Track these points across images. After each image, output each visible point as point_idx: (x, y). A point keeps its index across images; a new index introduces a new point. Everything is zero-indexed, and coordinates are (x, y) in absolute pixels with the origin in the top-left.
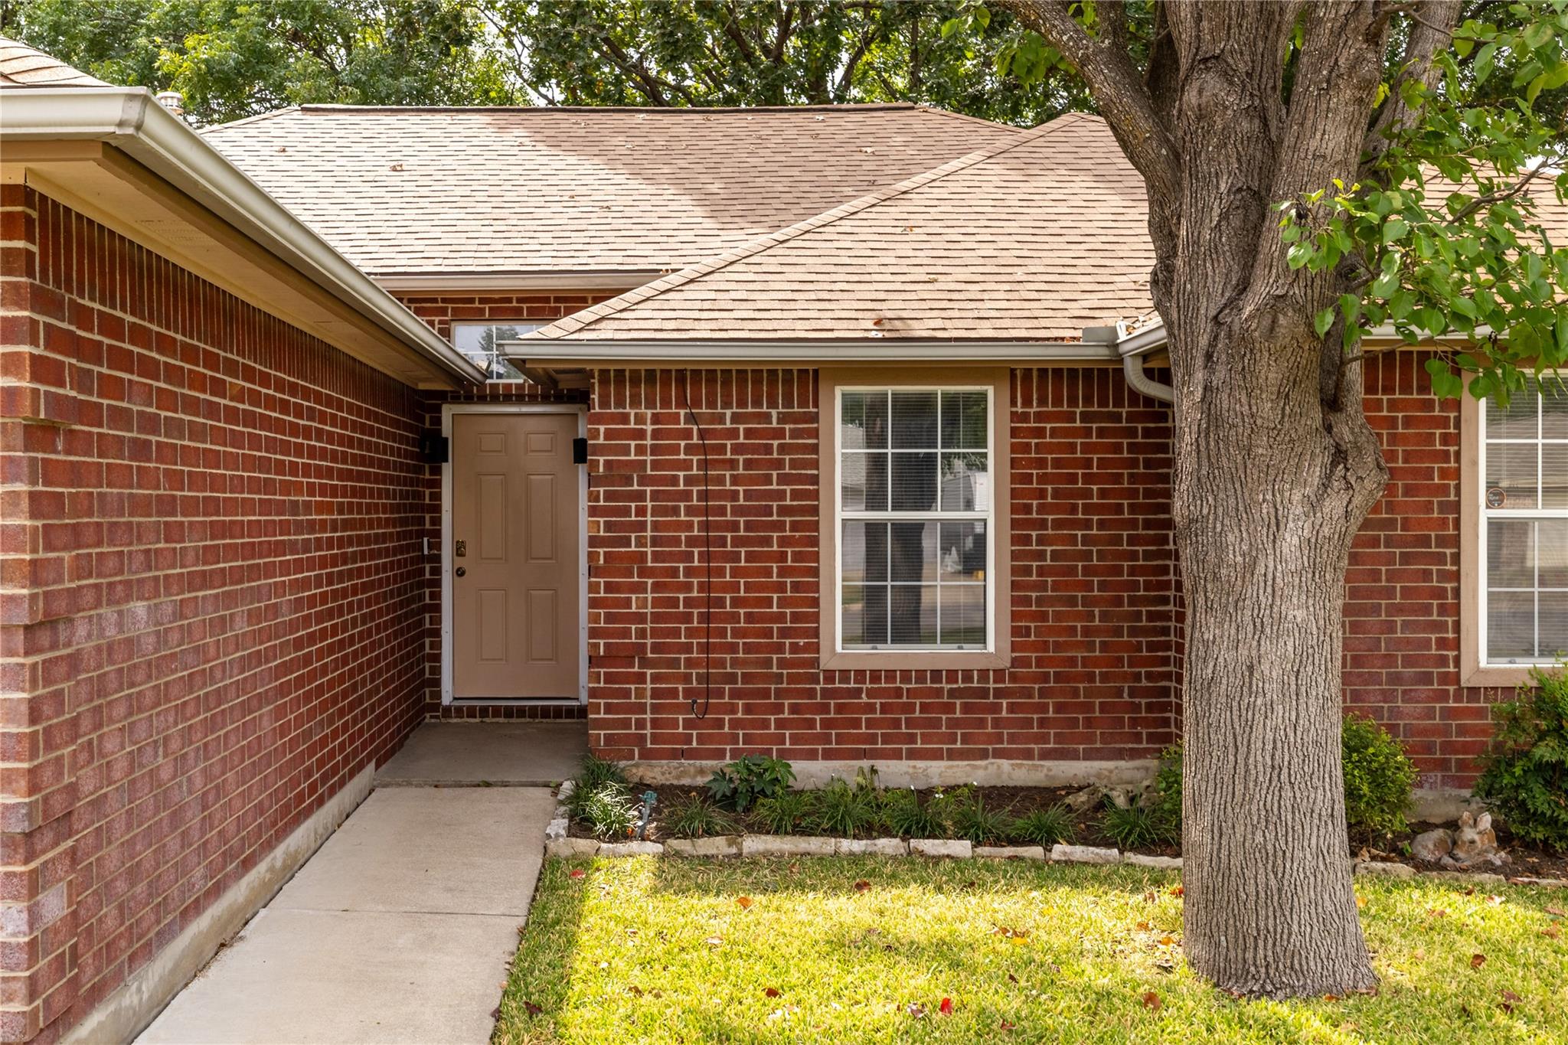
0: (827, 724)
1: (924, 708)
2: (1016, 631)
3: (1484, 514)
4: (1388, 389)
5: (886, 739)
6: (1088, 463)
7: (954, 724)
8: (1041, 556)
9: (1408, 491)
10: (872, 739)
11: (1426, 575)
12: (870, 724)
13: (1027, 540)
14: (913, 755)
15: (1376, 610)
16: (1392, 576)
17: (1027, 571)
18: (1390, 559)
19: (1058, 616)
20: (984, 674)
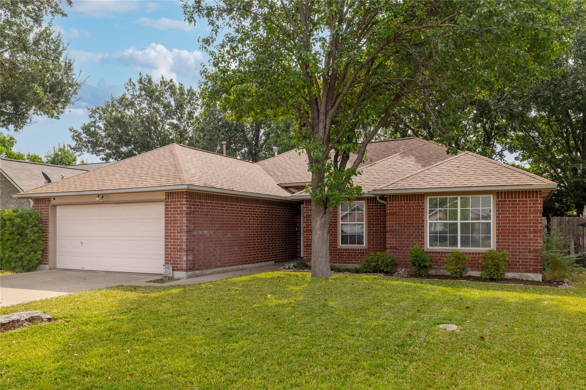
0: (339, 258)
1: (354, 255)
2: (368, 243)
3: (428, 222)
4: (412, 201)
5: (348, 260)
6: (380, 214)
7: (359, 258)
8: (373, 230)
9: (416, 218)
10: (346, 260)
11: (419, 232)
12: (346, 258)
13: (370, 227)
14: (352, 263)
15: (410, 238)
16: (413, 232)
17: (371, 232)
18: (413, 230)
19: (376, 240)
20: (363, 250)
